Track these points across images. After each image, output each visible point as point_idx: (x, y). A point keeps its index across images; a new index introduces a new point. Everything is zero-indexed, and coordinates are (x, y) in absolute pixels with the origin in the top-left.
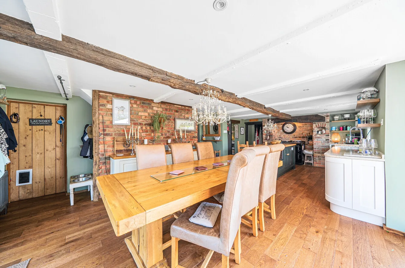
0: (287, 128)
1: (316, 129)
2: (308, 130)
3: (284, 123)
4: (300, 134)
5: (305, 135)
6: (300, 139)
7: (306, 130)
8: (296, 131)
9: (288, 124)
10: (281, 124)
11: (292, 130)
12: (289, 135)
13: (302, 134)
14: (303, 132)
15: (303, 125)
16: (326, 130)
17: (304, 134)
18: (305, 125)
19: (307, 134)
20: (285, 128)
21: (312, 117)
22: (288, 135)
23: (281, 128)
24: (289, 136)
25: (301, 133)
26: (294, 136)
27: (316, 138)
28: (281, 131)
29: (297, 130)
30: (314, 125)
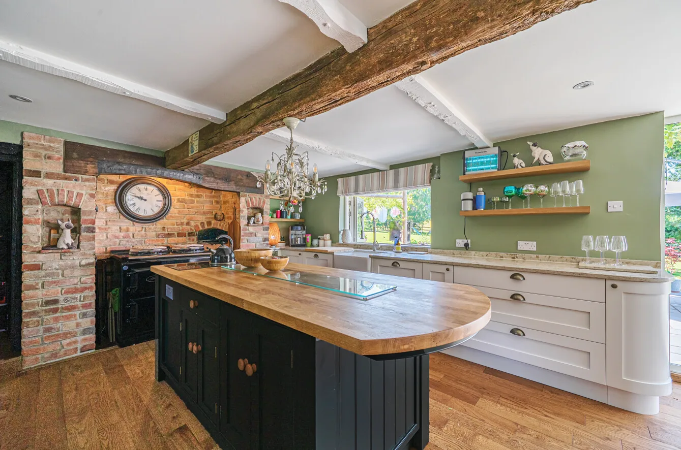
0: (137, 201)
1: (245, 212)
2: (204, 213)
3: (122, 178)
4: (182, 224)
5: (197, 226)
6: (180, 239)
7: (198, 213)
8: (169, 214)
9: (142, 187)
10: (111, 182)
11: (157, 210)
12: (146, 226)
13: (188, 224)
14: (191, 219)
15: (191, 195)
16: (264, 216)
17: (193, 223)
18: (198, 196)
19: (202, 223)
20: (130, 198)
21: (240, 177)
22: (138, 226)
23: (110, 199)
24: (143, 232)
25: (185, 221)
26: (164, 228)
27: (247, 235)
28: (112, 209)
29: (172, 209)
30: (243, 200)
